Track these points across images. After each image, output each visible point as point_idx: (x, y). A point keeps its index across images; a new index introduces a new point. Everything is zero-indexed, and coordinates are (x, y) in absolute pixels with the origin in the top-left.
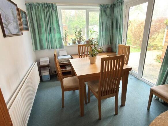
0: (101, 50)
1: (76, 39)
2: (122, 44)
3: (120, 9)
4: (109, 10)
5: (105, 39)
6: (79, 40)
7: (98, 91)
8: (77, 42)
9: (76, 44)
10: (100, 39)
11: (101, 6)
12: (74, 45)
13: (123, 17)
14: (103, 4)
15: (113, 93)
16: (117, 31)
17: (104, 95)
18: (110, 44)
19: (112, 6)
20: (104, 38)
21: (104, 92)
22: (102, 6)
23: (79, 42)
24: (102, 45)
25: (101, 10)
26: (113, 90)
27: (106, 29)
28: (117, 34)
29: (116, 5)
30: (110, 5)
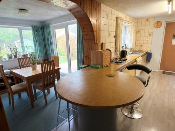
0: (39, 62)
1: (12, 54)
2: (55, 55)
3: (49, 31)
4: (40, 30)
5: (41, 52)
6: (15, 54)
7: (42, 85)
8: (13, 57)
9: (12, 58)
10: (36, 53)
11: (32, 27)
12: (10, 60)
13: (52, 36)
14: (34, 26)
15: (52, 84)
16: (49, 46)
17: (46, 87)
18: (45, 56)
19: (42, 28)
20: (39, 52)
21: (46, 85)
22: (34, 27)
23: (16, 56)
24: (39, 57)
25: (33, 30)
26: (52, 83)
27: (40, 45)
28: (49, 48)
29: (45, 27)
30: (40, 27)
